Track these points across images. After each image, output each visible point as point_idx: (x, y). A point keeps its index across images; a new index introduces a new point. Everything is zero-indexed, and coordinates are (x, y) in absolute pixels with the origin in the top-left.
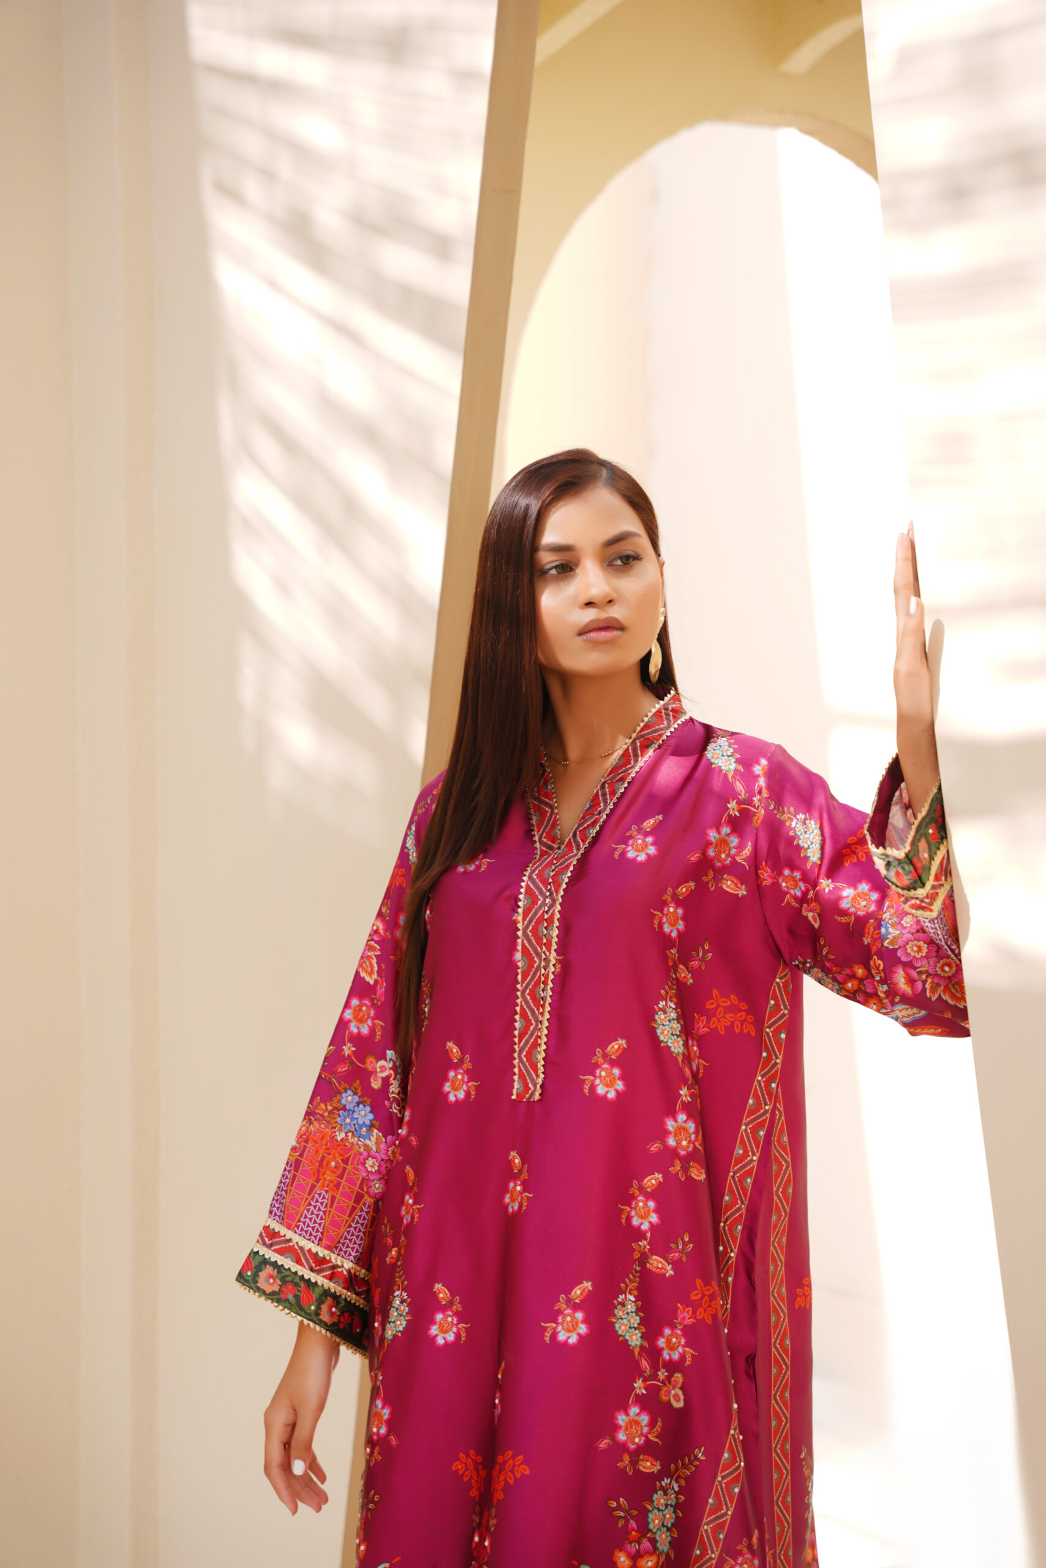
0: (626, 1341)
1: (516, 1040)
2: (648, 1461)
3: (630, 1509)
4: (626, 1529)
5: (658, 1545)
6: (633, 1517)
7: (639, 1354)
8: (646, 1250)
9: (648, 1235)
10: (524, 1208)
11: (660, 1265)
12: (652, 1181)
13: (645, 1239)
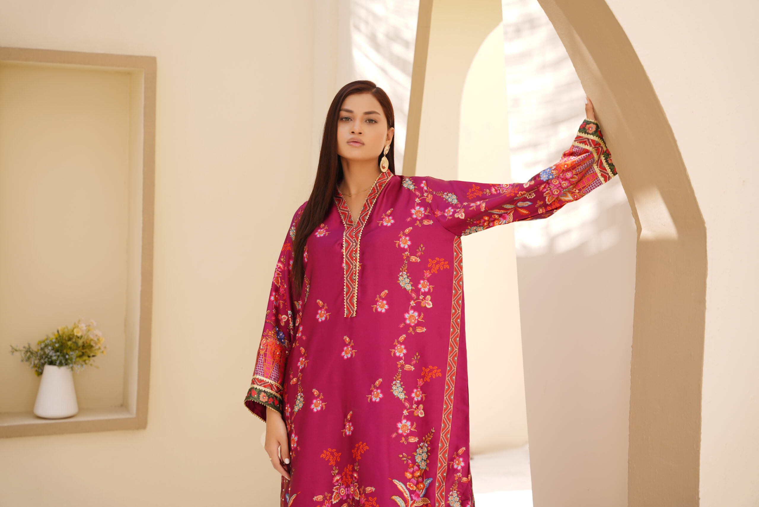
0: (398, 397)
1: (345, 295)
2: (412, 438)
3: (408, 456)
4: (408, 464)
5: (421, 467)
6: (409, 459)
7: (404, 401)
8: (403, 363)
9: (403, 358)
10: (354, 356)
11: (409, 368)
12: (402, 338)
13: (402, 359)
